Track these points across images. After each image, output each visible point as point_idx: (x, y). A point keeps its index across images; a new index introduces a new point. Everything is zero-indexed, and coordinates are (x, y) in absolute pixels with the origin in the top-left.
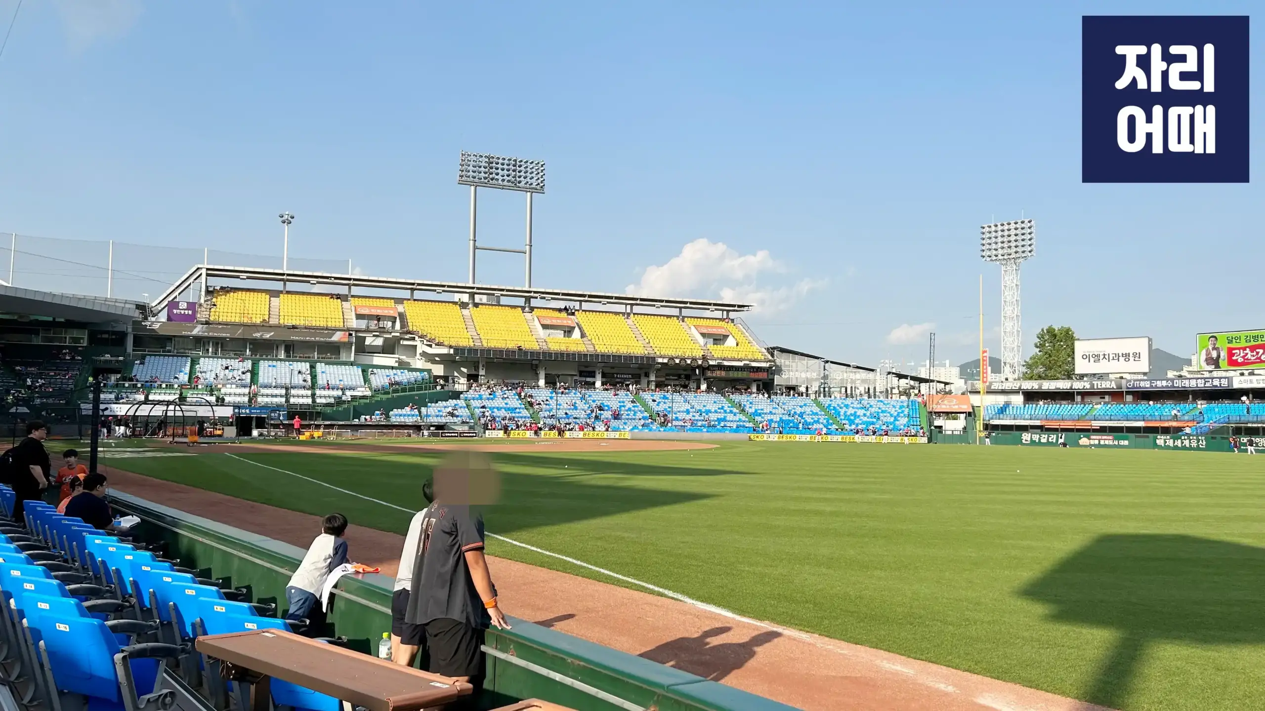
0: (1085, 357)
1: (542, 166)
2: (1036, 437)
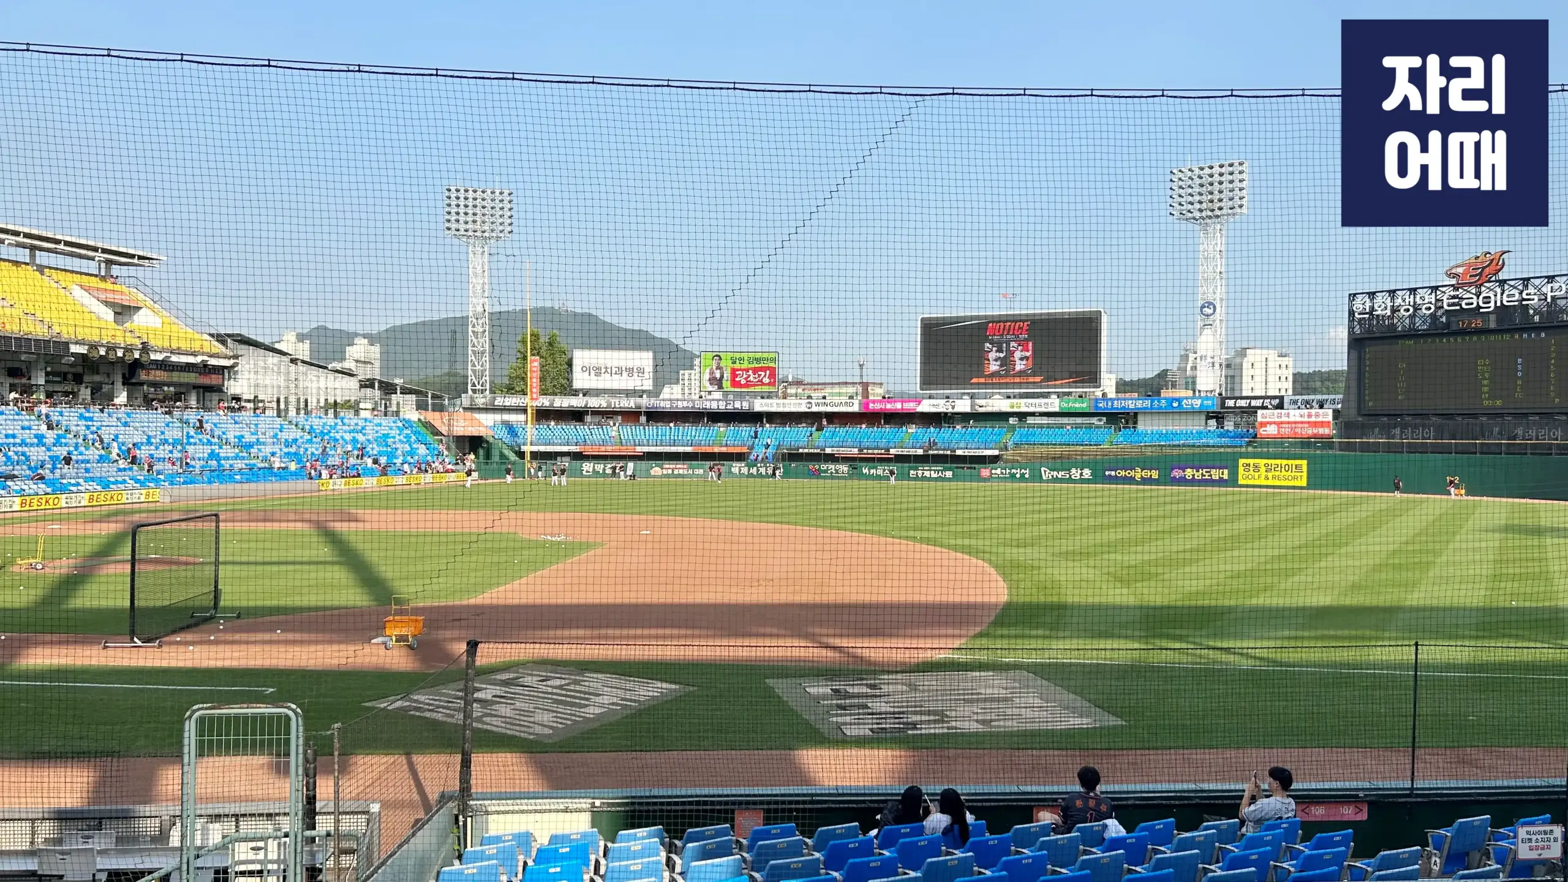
0: (584, 369)
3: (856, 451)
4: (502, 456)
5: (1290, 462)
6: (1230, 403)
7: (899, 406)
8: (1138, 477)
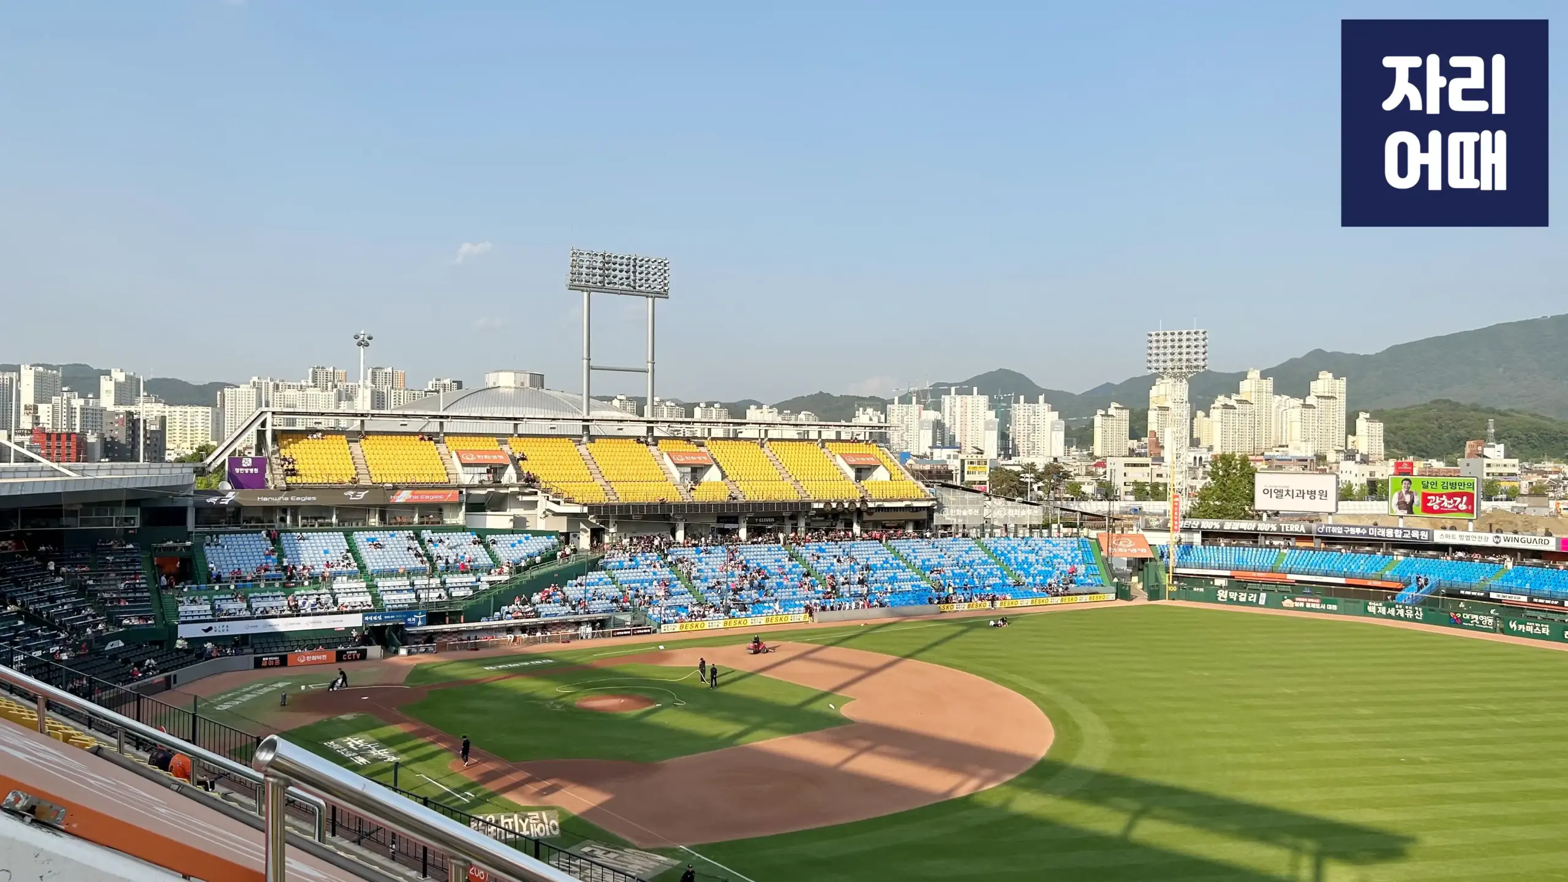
0: (1266, 491)
1: (665, 265)
3: (1526, 599)
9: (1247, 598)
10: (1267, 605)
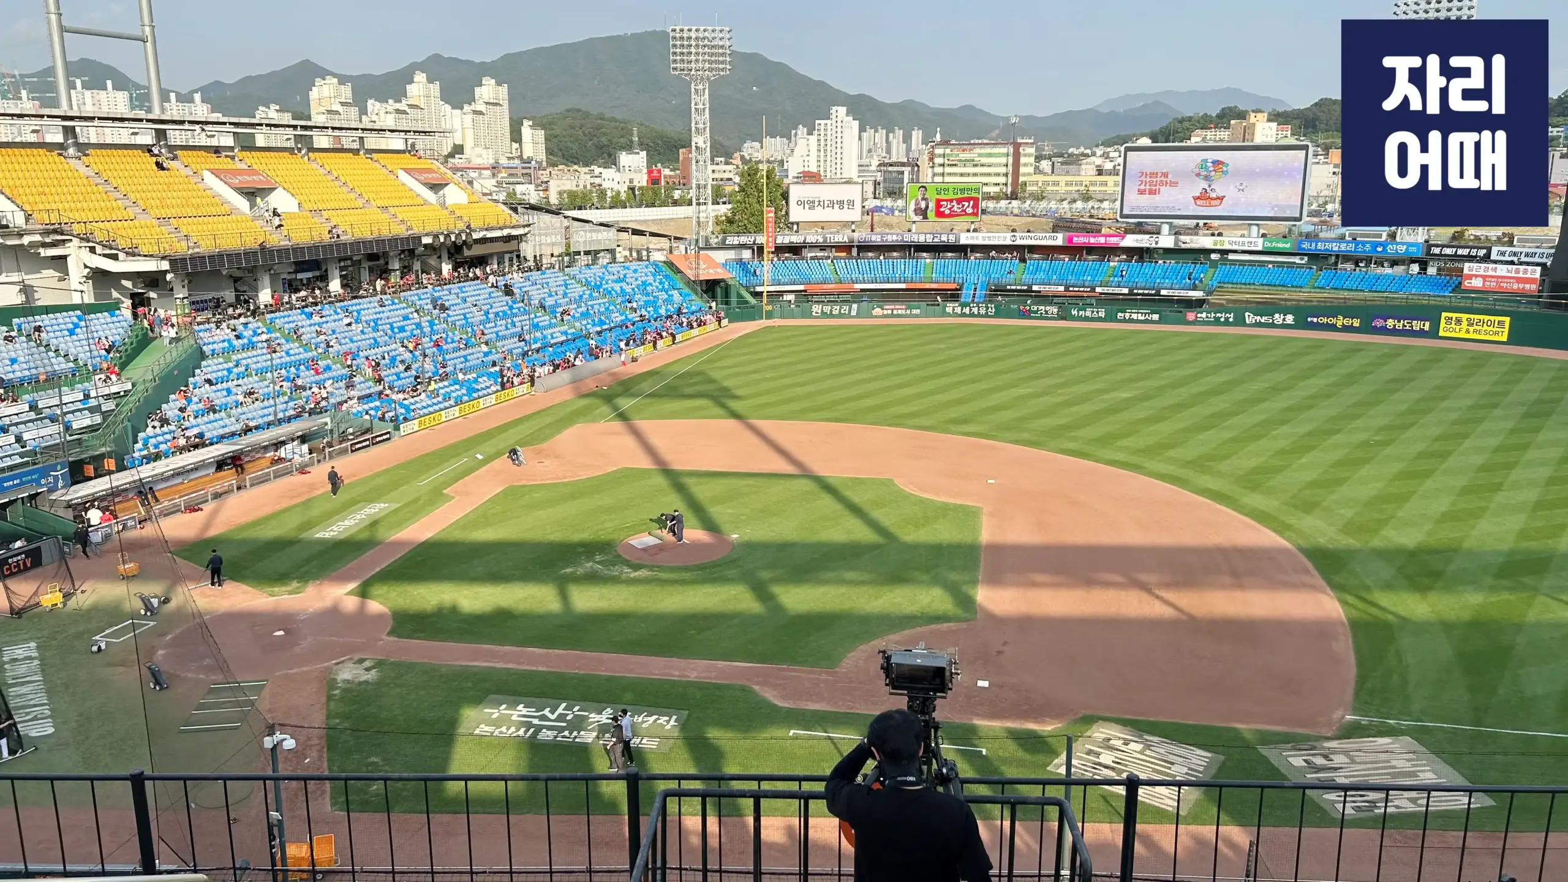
0: (799, 203)
2: (827, 309)
3: (1062, 288)
4: (739, 296)
5: (1492, 318)
6: (1437, 251)
7: (1102, 240)
8: (1339, 324)
9: (840, 310)
10: (858, 316)
